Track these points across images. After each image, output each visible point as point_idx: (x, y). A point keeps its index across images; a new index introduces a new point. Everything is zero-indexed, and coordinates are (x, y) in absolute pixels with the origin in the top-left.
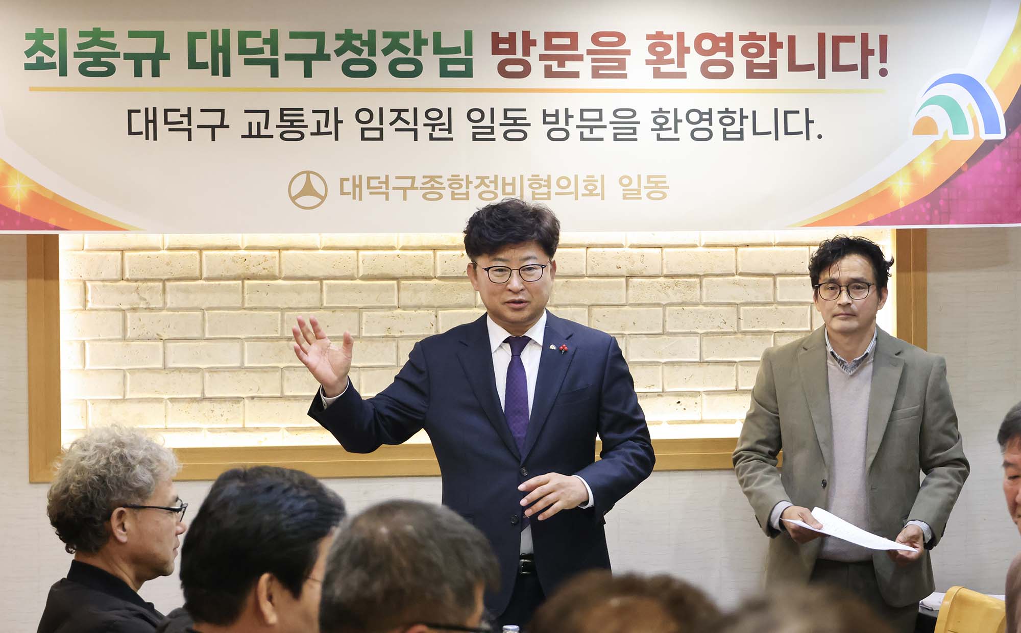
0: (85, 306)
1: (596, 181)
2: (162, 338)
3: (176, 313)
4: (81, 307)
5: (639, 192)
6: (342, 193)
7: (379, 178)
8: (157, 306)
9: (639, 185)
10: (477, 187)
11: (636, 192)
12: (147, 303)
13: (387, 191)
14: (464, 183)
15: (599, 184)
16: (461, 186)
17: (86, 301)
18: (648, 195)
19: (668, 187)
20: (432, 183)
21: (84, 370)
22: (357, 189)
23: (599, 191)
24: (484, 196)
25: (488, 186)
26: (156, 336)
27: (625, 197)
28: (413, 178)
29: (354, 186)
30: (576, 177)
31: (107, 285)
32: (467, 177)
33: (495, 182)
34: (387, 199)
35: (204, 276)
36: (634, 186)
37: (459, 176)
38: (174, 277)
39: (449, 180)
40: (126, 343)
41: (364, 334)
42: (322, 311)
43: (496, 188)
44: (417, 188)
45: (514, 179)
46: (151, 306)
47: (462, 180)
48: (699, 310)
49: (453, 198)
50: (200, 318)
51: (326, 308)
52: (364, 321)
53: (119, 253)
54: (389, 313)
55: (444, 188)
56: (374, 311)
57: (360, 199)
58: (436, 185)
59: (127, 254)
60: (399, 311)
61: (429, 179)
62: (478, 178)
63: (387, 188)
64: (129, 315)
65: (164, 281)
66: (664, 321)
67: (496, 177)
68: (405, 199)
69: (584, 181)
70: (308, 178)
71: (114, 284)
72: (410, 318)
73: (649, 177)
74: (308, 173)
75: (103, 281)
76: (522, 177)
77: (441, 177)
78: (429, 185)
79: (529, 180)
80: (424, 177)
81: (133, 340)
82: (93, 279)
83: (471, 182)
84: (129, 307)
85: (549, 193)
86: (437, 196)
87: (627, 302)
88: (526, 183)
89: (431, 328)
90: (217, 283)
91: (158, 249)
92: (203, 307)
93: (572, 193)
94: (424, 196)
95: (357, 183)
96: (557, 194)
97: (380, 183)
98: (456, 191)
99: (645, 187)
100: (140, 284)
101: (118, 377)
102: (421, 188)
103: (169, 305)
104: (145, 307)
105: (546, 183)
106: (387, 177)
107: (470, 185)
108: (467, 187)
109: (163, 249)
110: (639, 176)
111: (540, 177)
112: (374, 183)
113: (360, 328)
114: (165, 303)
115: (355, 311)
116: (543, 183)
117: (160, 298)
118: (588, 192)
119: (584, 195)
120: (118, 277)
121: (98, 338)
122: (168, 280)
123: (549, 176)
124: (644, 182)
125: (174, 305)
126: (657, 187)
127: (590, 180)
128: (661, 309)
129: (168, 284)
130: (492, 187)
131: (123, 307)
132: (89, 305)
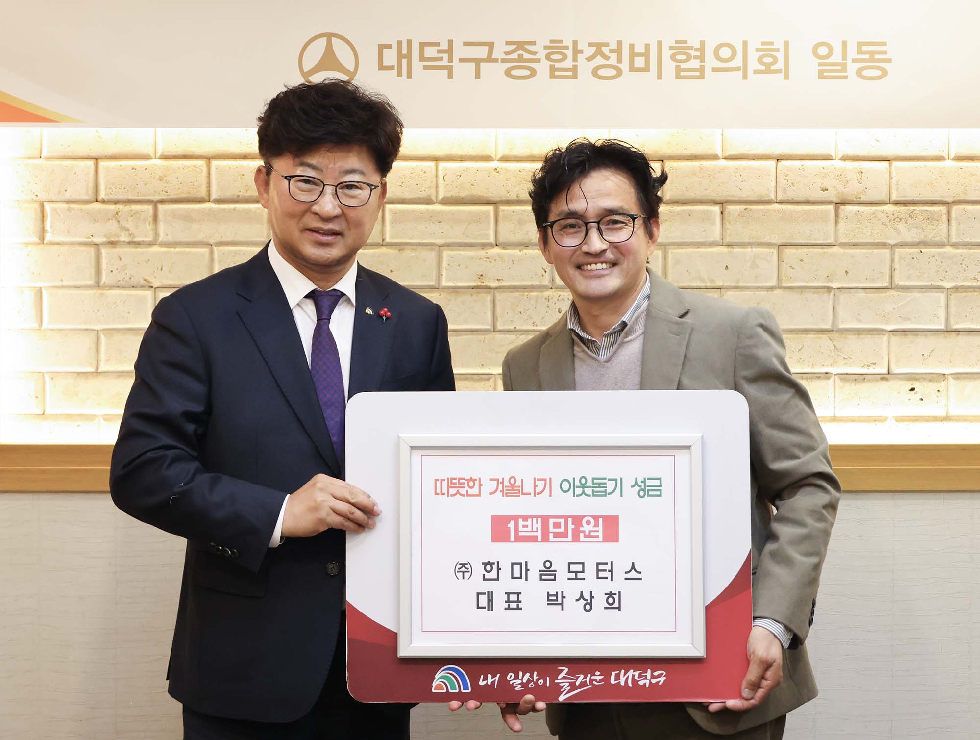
0: (42, 238)
1: (777, 50)
2: (152, 285)
3: (173, 249)
4: (37, 240)
5: (844, 68)
6: (382, 67)
7: (437, 44)
8: (144, 239)
9: (844, 57)
10: (589, 59)
11: (839, 68)
12: (130, 235)
13: (450, 64)
14: (569, 53)
15: (780, 56)
16: (565, 57)
17: (43, 231)
18: (859, 73)
19: (889, 61)
20: (521, 52)
21: (40, 329)
22: (404, 61)
23: (780, 65)
24: (601, 72)
25: (607, 58)
26: (143, 282)
27: (821, 76)
28: (491, 45)
29: (400, 56)
30: (745, 44)
31: (73, 209)
32: (575, 43)
33: (618, 51)
34: (450, 76)
35: (214, 196)
36: (837, 58)
37: (561, 41)
38: (169, 197)
39: (546, 47)
40: (100, 292)
41: (444, 283)
42: (384, 250)
43: (620, 61)
44: (496, 60)
45: (647, 47)
46: (137, 239)
47: (567, 48)
48: (945, 253)
49: (552, 76)
50: (207, 256)
51: (390, 245)
52: (445, 264)
53: (91, 163)
54: (482, 253)
55: (538, 61)
56: (459, 250)
57: (409, 76)
58: (526, 56)
59: (102, 164)
60: (497, 250)
61: (515, 46)
62: (590, 45)
63: (451, 60)
64: (104, 251)
65: (155, 203)
66: (892, 269)
67: (620, 43)
68: (478, 76)
69: (758, 50)
70: (329, 45)
71: (83, 207)
72: (513, 261)
73: (860, 44)
74: (329, 36)
75: (68, 202)
76: (660, 44)
77: (533, 43)
78: (515, 56)
79: (671, 48)
80: (508, 43)
81: (111, 287)
82: (54, 199)
83: (581, 52)
84: (104, 240)
85: (702, 69)
86: (527, 72)
87: (836, 241)
88: (667, 53)
89: (543, 276)
90: (232, 206)
91: (146, 157)
92: (212, 241)
93: (738, 69)
94: (508, 73)
95: (404, 51)
96: (715, 70)
97: (439, 51)
98: (557, 65)
99: (854, 61)
100: (120, 207)
101: (88, 341)
102: (503, 61)
103: (162, 238)
104: (127, 240)
105: (698, 54)
106: (450, 42)
107: (579, 55)
108: (575, 59)
109: (155, 158)
110: (844, 44)
111: (689, 44)
112: (430, 52)
113: (439, 275)
114: (156, 235)
115: (432, 249)
116: (692, 53)
117: (149, 227)
118: (763, 68)
119: (756, 72)
120: (90, 196)
121: (59, 284)
122: (162, 201)
123: (703, 43)
124: (852, 53)
125: (170, 239)
126: (872, 60)
127: (767, 48)
128: (887, 251)
129: (161, 207)
130: (614, 58)
131: (97, 240)
132: (48, 237)
